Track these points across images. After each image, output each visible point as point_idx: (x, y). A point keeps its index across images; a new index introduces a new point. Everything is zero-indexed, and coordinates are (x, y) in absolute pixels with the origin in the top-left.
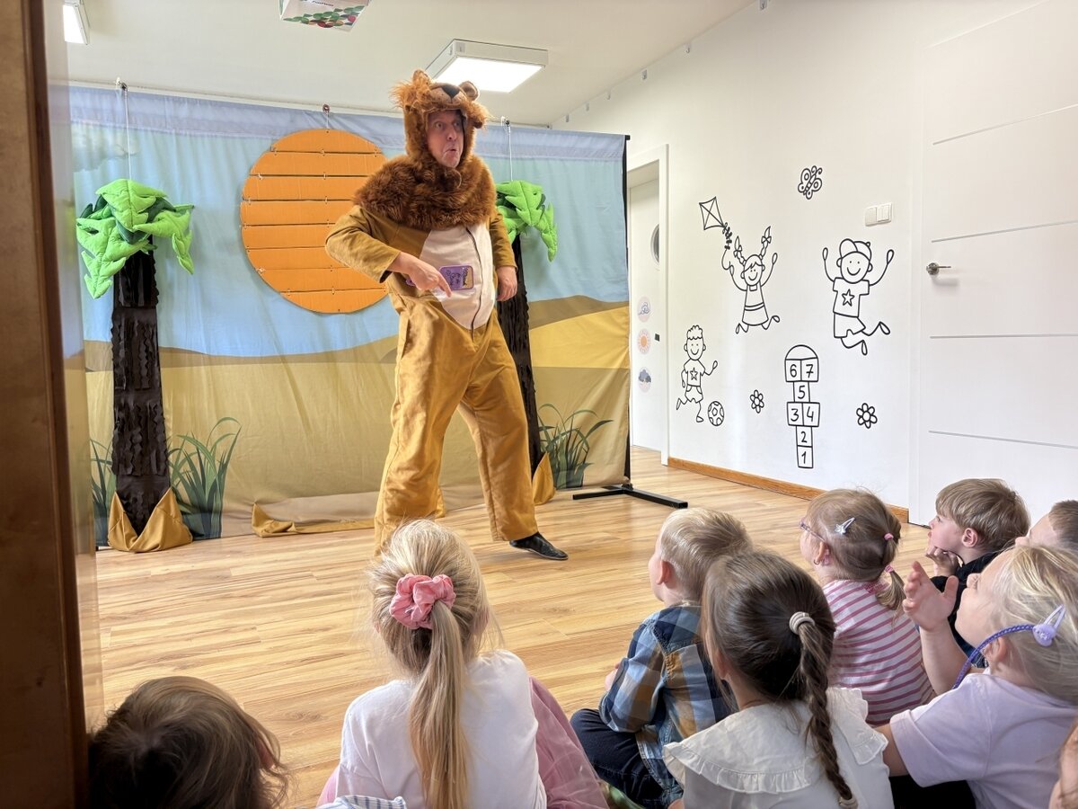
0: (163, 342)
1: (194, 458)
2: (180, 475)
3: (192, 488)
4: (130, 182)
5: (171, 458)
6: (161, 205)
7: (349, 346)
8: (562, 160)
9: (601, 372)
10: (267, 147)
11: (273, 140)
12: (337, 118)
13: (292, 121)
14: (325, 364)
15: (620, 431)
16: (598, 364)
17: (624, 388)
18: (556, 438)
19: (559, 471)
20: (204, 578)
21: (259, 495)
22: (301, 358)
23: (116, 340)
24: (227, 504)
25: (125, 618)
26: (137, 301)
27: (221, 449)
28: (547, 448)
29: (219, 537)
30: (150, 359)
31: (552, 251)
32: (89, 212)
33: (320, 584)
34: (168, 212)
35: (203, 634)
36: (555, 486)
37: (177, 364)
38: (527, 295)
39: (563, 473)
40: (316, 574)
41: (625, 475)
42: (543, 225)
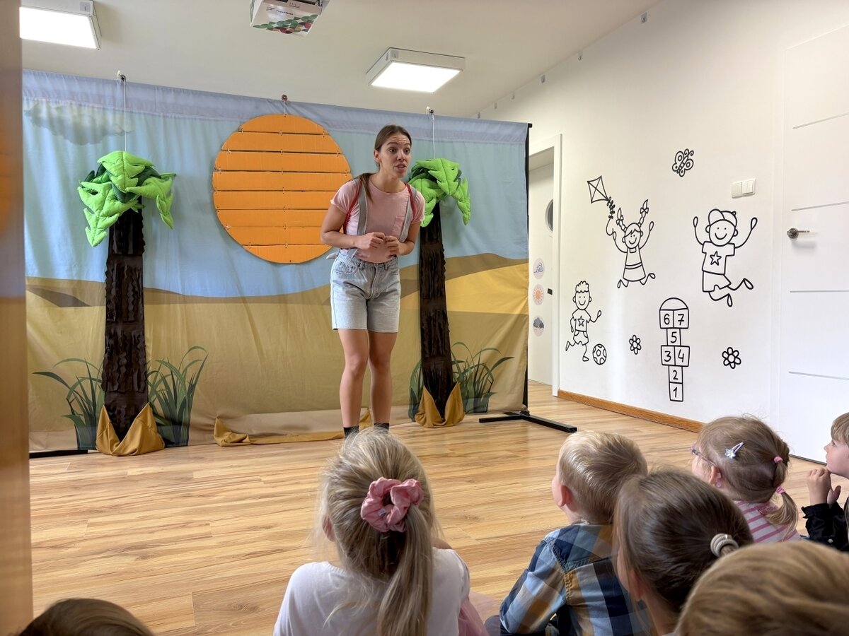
0: (147, 283)
1: (169, 379)
2: (156, 393)
3: (165, 403)
4: (124, 153)
5: (150, 379)
6: (149, 172)
7: (298, 291)
8: (475, 143)
9: (505, 317)
10: (236, 128)
11: (241, 122)
12: (292, 105)
13: (257, 107)
14: (278, 304)
15: (520, 367)
16: (501, 310)
17: (524, 330)
18: (466, 371)
19: (468, 398)
20: (170, 479)
21: (220, 412)
22: (258, 300)
23: (109, 281)
24: (195, 418)
25: (101, 512)
26: (127, 250)
27: (191, 373)
28: (458, 379)
29: (187, 445)
30: (136, 297)
31: (467, 216)
32: (91, 177)
33: (266, 487)
34: (154, 178)
35: (165, 527)
36: (465, 411)
37: (157, 301)
38: (444, 253)
39: (471, 401)
40: (264, 479)
41: (524, 403)
42: (458, 194)
